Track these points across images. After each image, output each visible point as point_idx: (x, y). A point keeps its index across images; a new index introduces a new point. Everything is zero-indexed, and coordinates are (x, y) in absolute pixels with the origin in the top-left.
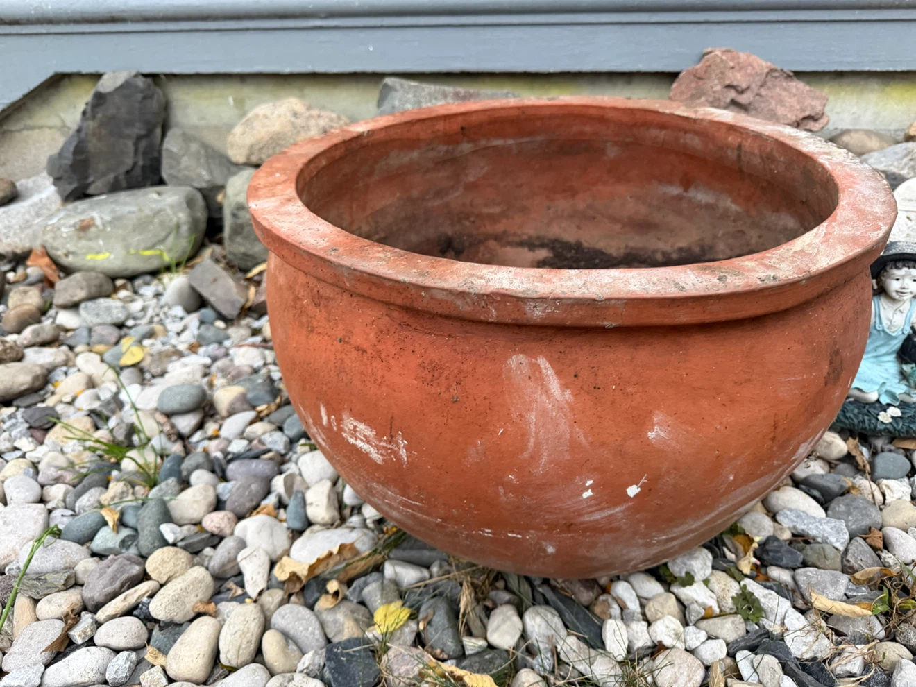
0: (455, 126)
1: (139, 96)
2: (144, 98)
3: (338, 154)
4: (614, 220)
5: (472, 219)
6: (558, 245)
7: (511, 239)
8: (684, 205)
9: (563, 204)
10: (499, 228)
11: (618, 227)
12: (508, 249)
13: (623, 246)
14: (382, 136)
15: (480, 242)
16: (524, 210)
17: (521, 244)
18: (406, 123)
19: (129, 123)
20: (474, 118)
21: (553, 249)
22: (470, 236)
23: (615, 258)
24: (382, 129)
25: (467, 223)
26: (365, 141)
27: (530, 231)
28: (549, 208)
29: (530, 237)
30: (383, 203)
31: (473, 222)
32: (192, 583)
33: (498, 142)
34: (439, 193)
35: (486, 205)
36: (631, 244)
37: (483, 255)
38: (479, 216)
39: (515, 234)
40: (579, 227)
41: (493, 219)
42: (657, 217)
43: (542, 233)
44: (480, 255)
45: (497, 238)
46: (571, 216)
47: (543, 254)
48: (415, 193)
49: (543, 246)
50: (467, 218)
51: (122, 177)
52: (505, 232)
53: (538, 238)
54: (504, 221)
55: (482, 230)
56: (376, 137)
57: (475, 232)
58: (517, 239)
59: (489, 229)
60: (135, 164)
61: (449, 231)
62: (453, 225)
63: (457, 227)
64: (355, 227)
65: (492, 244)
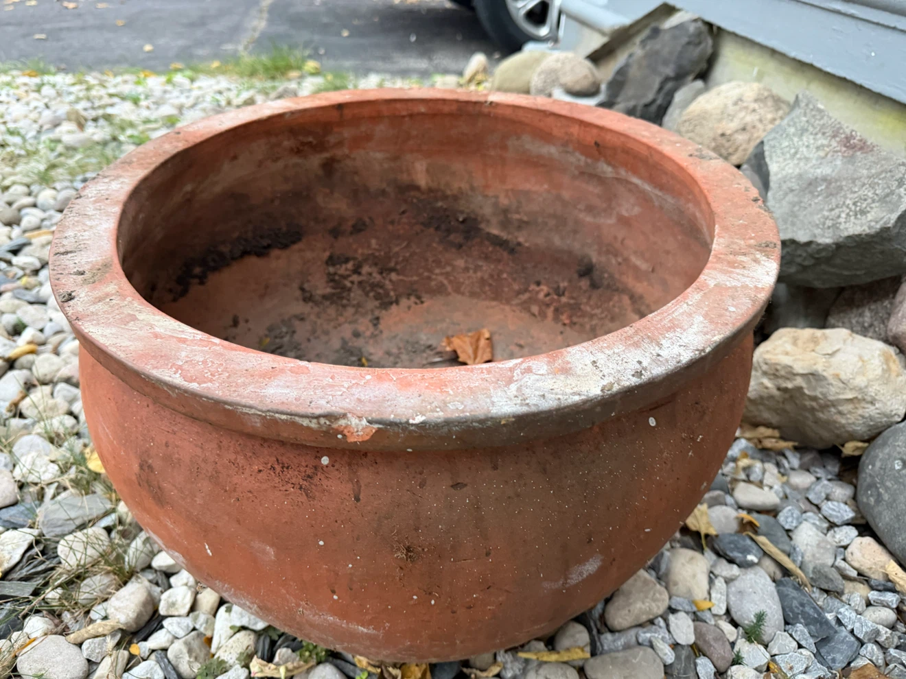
0: (590, 137)
1: (685, 40)
2: (689, 43)
3: (446, 109)
5: (620, 260)
7: (643, 308)
10: (639, 288)
12: (636, 317)
14: (508, 112)
15: (617, 290)
18: (538, 111)
19: (665, 63)
20: (606, 137)
22: (611, 276)
24: (508, 106)
25: (614, 261)
26: (486, 110)
30: (527, 186)
31: (620, 264)
33: (635, 180)
34: (590, 209)
35: (635, 253)
37: (614, 306)
38: (626, 260)
39: (647, 306)
41: (638, 274)
44: (611, 303)
45: (633, 297)
48: (566, 195)
50: (616, 256)
51: (639, 108)
52: (640, 297)
54: (645, 283)
55: (624, 279)
56: (499, 111)
57: (617, 276)
59: (630, 281)
60: (654, 101)
61: (594, 257)
62: (600, 253)
63: (603, 259)
64: (490, 193)
65: (626, 300)
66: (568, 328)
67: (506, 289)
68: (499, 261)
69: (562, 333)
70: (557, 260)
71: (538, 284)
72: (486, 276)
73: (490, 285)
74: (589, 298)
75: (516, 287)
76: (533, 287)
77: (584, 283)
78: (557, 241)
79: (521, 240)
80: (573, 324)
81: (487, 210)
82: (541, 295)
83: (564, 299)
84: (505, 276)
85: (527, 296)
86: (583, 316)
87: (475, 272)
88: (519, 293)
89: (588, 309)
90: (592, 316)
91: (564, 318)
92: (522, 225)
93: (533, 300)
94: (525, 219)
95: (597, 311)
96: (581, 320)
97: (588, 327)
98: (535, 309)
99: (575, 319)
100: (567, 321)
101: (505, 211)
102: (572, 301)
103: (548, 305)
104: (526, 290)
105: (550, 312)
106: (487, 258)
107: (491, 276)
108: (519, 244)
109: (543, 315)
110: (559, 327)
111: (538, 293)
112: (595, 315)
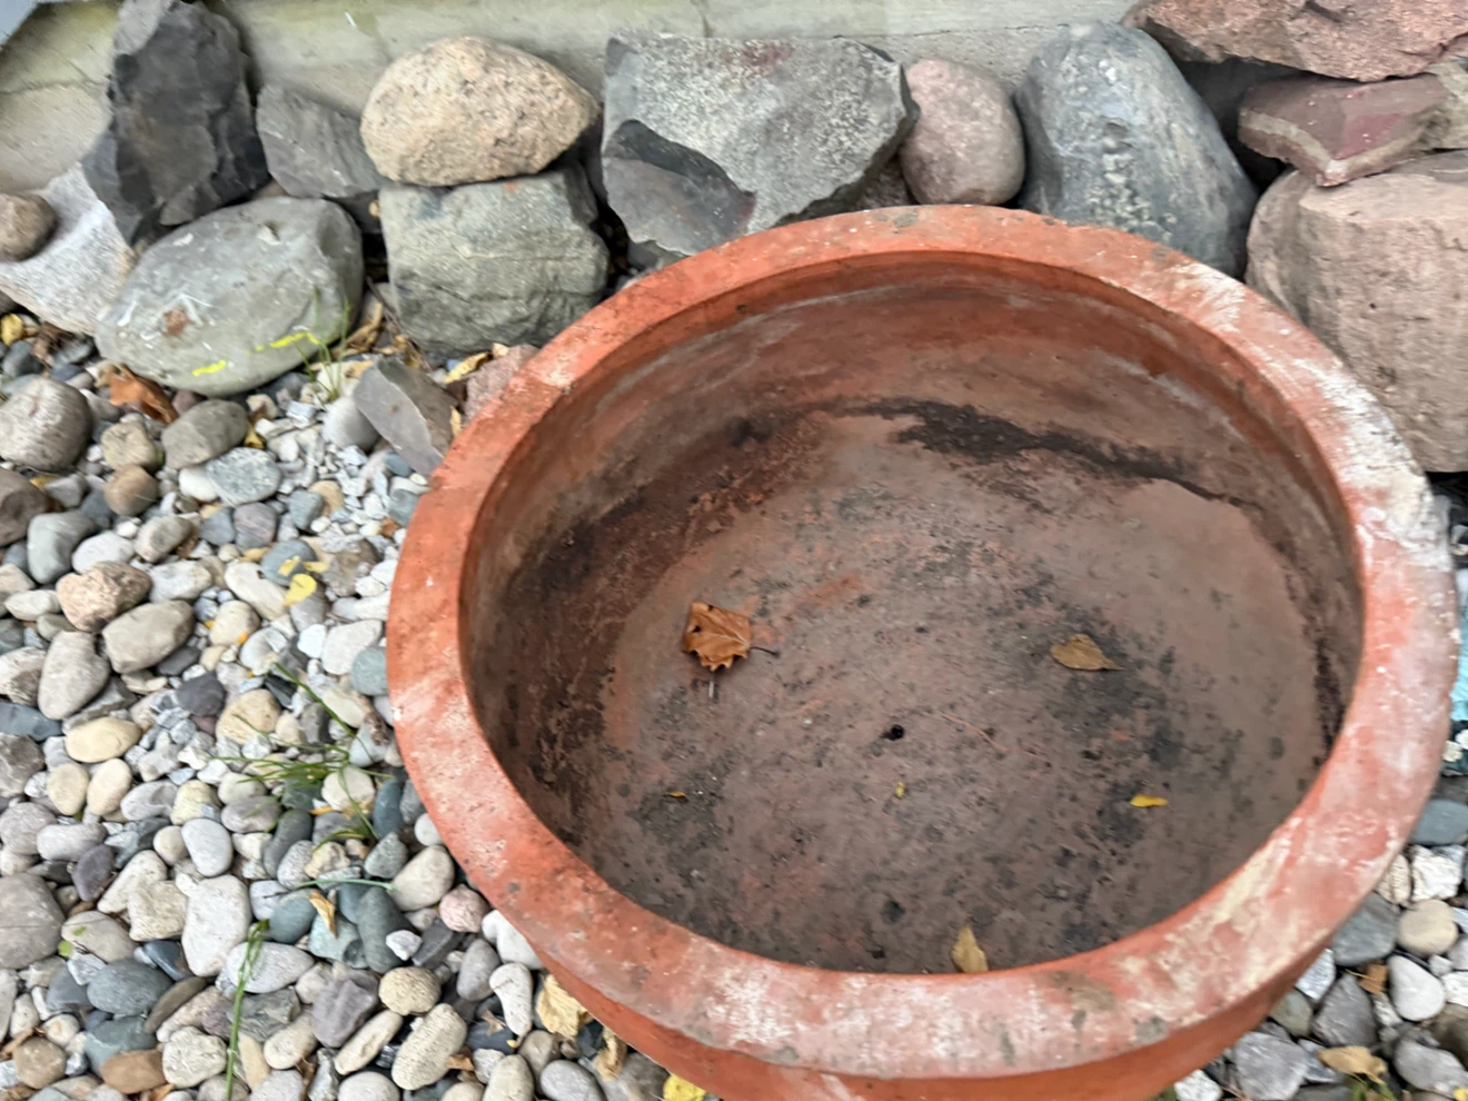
0: (725, 309)
1: (191, 45)
4: (1027, 381)
5: (780, 388)
6: (932, 411)
7: (850, 405)
8: (1151, 393)
9: (937, 354)
10: (830, 392)
11: (1036, 393)
12: (848, 419)
13: (1045, 420)
14: (595, 375)
15: (799, 416)
16: (870, 365)
17: (870, 410)
18: (636, 338)
20: (758, 290)
21: (925, 416)
22: (780, 411)
23: (1033, 437)
24: (594, 370)
25: (773, 395)
26: (568, 401)
27: (883, 391)
28: (914, 359)
29: (884, 400)
30: (622, 424)
31: (784, 391)
32: (439, 1038)
33: (809, 302)
34: (716, 374)
35: (802, 366)
36: (1059, 421)
37: (806, 433)
38: (792, 382)
39: (857, 398)
40: (968, 386)
41: (816, 382)
42: (1105, 394)
43: (905, 392)
44: (800, 433)
45: (826, 406)
46: (953, 370)
47: (908, 422)
48: (674, 389)
49: (906, 410)
50: (772, 388)
52: (839, 398)
53: (898, 400)
54: (837, 382)
55: (801, 399)
56: (586, 384)
57: (787, 404)
58: (862, 404)
59: (812, 396)
60: (221, 161)
61: (742, 412)
62: (748, 403)
63: (757, 404)
64: (582, 478)
65: (818, 416)
66: (768, 503)
67: (667, 546)
68: (635, 530)
69: (763, 513)
70: (697, 458)
71: (695, 500)
72: (637, 560)
73: (649, 562)
74: (767, 454)
75: (674, 530)
76: (692, 510)
77: (749, 446)
78: (683, 440)
79: (640, 482)
80: (768, 494)
81: (587, 498)
82: (708, 507)
83: (737, 483)
84: (654, 534)
85: (693, 525)
86: (773, 473)
87: (622, 570)
88: (683, 532)
89: (775, 463)
90: (786, 466)
91: (754, 498)
92: (629, 470)
93: (704, 519)
94: (630, 458)
95: (790, 454)
96: (776, 480)
97: (789, 478)
98: (714, 526)
99: (766, 487)
100: (759, 498)
101: (606, 477)
102: (748, 475)
103: (724, 507)
104: (688, 520)
105: (733, 511)
106: (620, 543)
107: (642, 553)
108: (642, 489)
109: (727, 521)
110: (756, 511)
111: (702, 510)
112: (790, 459)
